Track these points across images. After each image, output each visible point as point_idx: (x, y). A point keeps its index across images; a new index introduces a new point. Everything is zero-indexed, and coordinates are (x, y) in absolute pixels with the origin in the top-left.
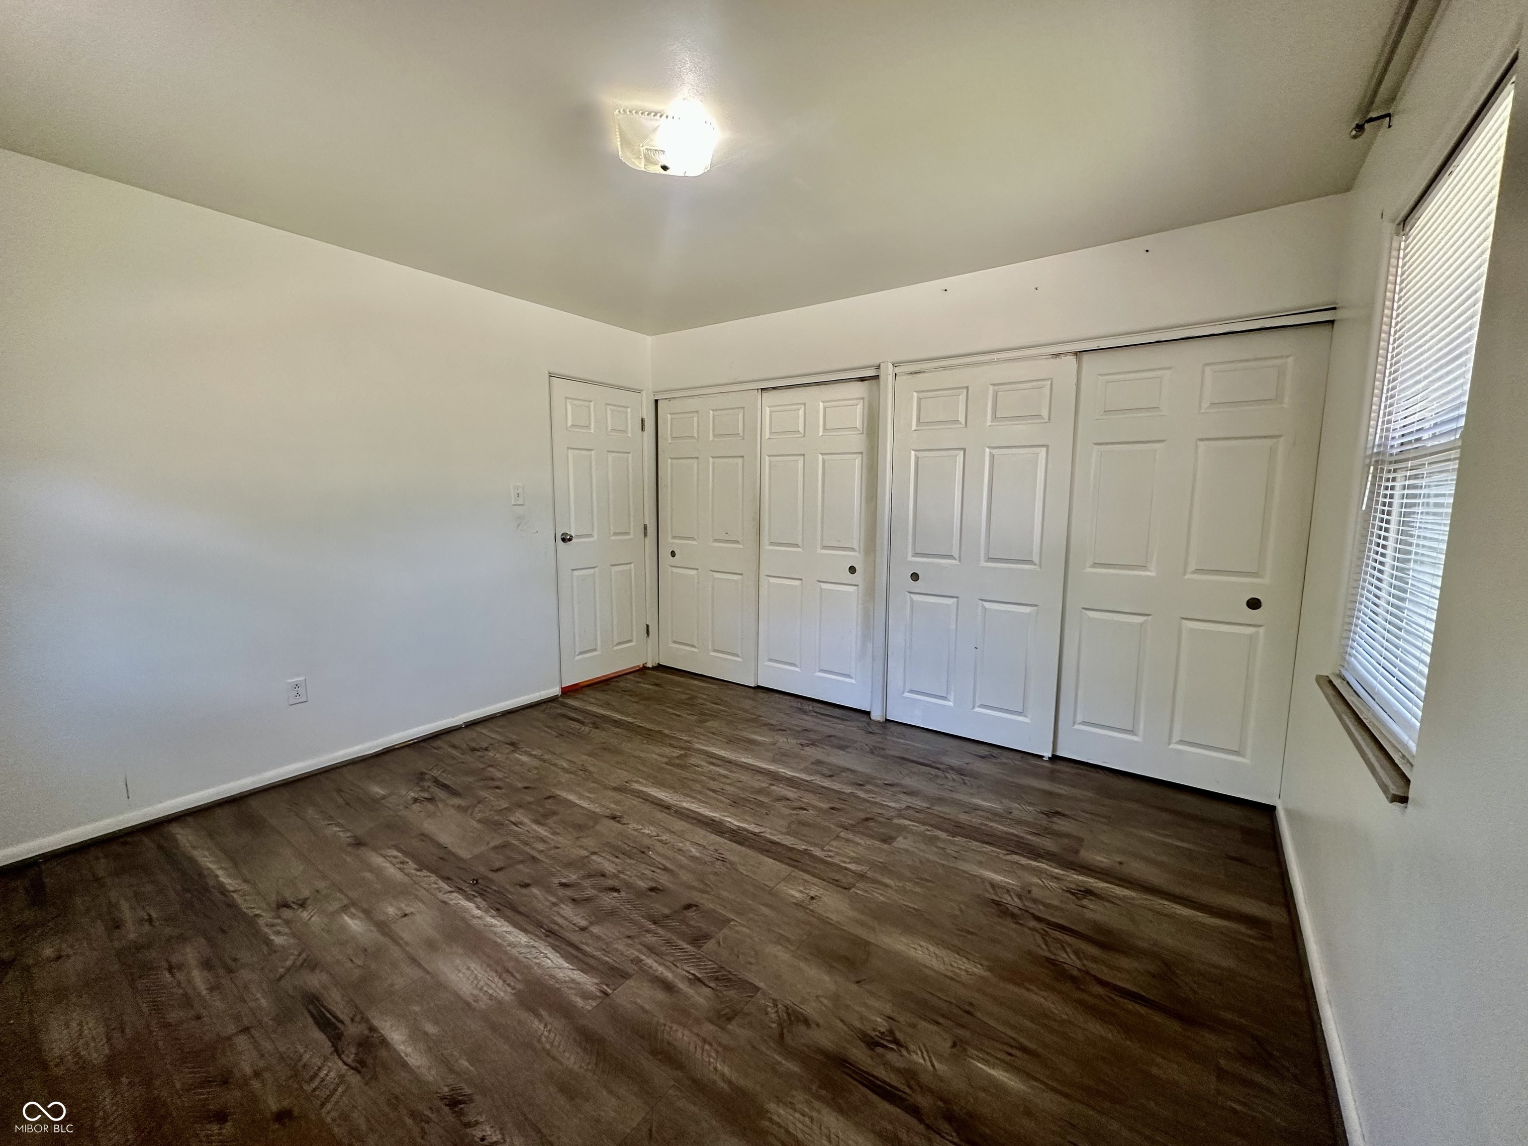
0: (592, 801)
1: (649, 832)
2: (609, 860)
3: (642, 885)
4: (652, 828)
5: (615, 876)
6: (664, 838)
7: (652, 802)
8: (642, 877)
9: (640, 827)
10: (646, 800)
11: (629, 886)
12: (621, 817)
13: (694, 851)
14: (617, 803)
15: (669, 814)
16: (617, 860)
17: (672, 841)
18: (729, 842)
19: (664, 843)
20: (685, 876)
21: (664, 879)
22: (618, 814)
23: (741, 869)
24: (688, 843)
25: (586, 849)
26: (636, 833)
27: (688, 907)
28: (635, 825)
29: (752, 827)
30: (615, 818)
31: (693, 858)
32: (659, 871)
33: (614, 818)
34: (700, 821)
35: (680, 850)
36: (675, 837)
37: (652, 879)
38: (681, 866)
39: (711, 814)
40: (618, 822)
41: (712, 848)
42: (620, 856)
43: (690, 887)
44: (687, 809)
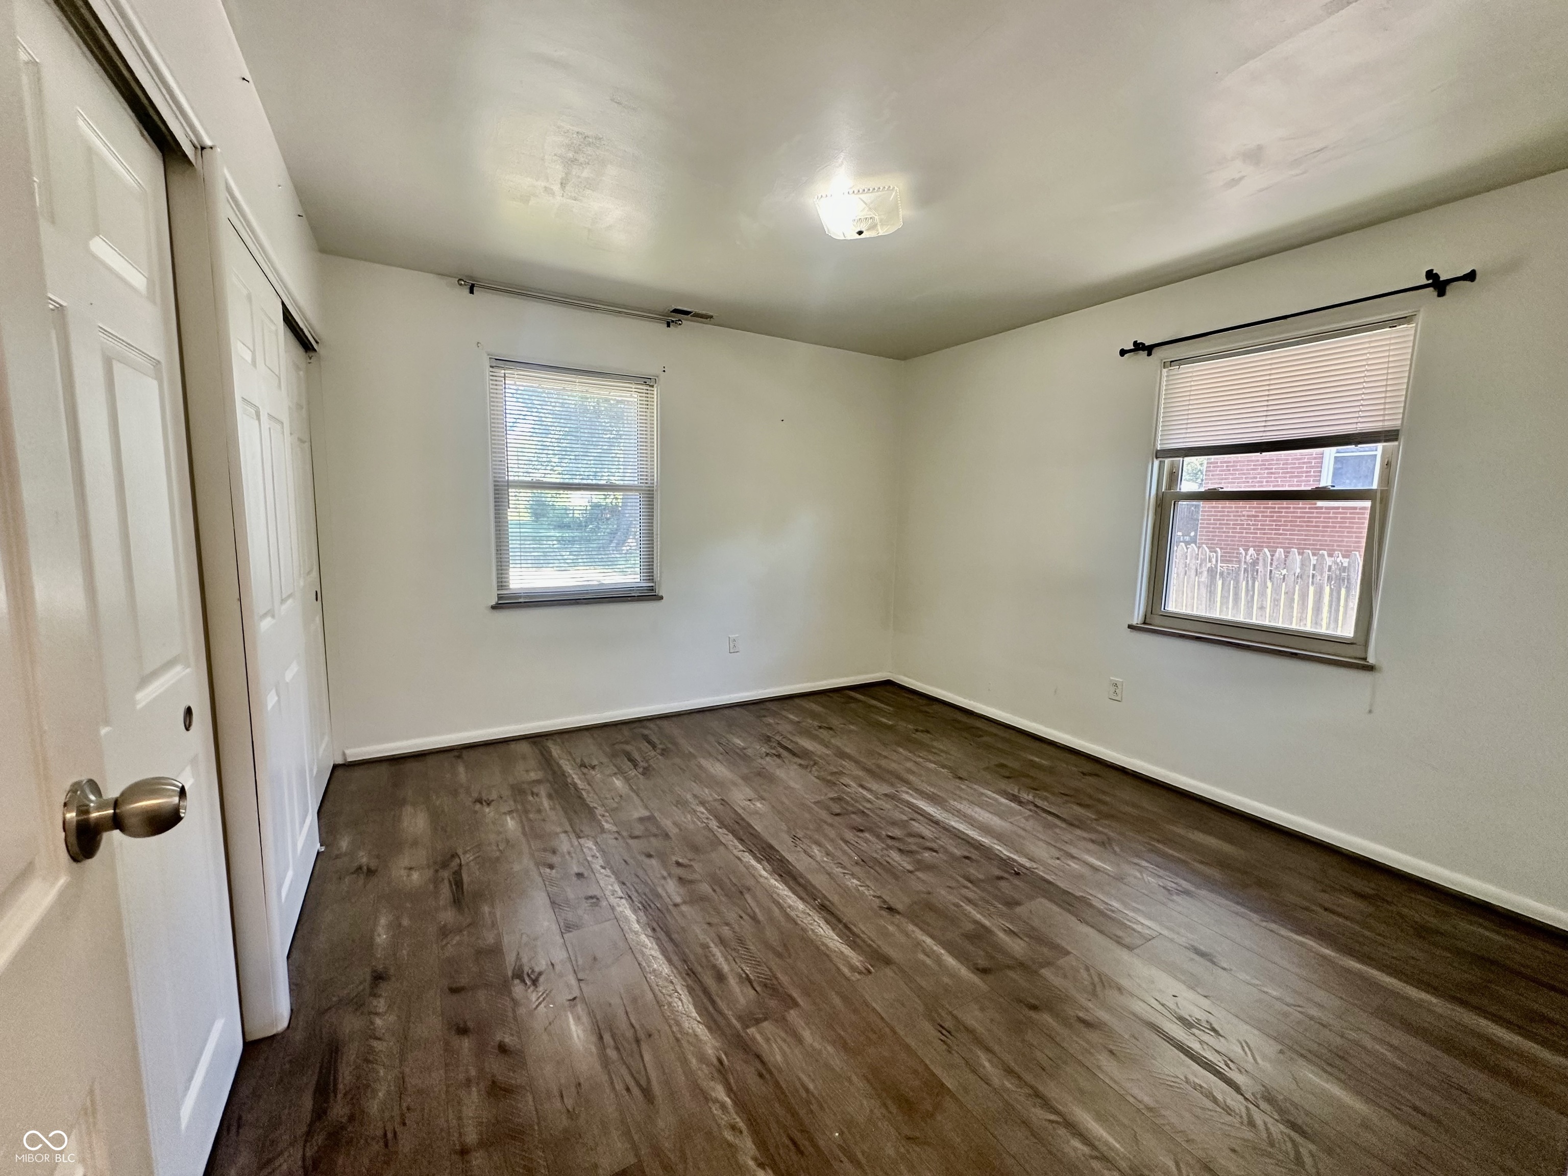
0: (918, 944)
1: (852, 880)
2: (895, 861)
3: (867, 835)
4: (849, 883)
5: (891, 847)
6: (840, 870)
7: (840, 921)
8: (867, 841)
9: (860, 888)
10: (846, 926)
11: (878, 837)
12: (881, 908)
13: (816, 851)
14: (885, 934)
15: (825, 897)
16: (887, 859)
17: (832, 865)
18: (779, 850)
19: (840, 865)
20: (832, 833)
21: (849, 835)
22: (884, 913)
23: (784, 827)
24: (818, 859)
25: (918, 878)
26: (868, 883)
27: (837, 815)
28: (866, 892)
29: (748, 858)
30: (887, 908)
31: (819, 844)
32: (852, 842)
33: (890, 909)
34: (795, 879)
35: (828, 855)
36: (827, 868)
37: (859, 837)
38: (832, 841)
39: (777, 884)
40: (885, 902)
41: (799, 849)
42: (885, 863)
43: (831, 825)
44: (801, 898)
